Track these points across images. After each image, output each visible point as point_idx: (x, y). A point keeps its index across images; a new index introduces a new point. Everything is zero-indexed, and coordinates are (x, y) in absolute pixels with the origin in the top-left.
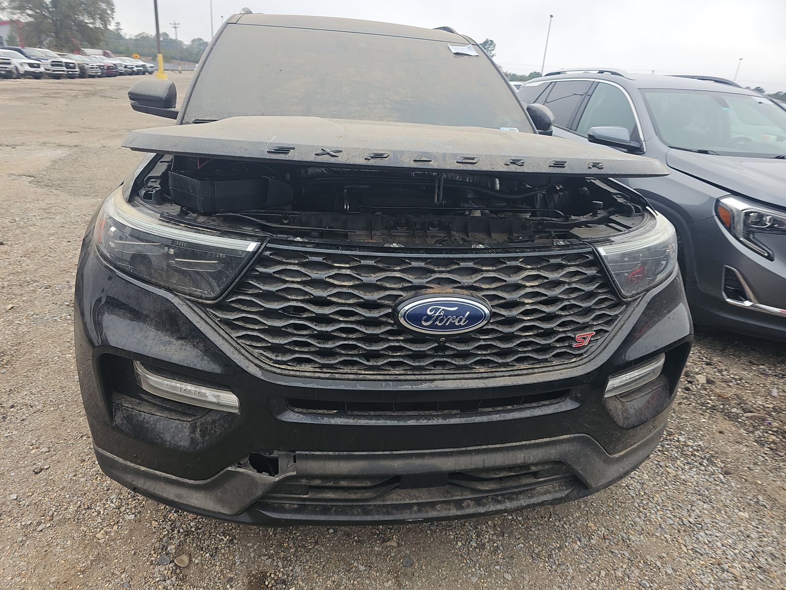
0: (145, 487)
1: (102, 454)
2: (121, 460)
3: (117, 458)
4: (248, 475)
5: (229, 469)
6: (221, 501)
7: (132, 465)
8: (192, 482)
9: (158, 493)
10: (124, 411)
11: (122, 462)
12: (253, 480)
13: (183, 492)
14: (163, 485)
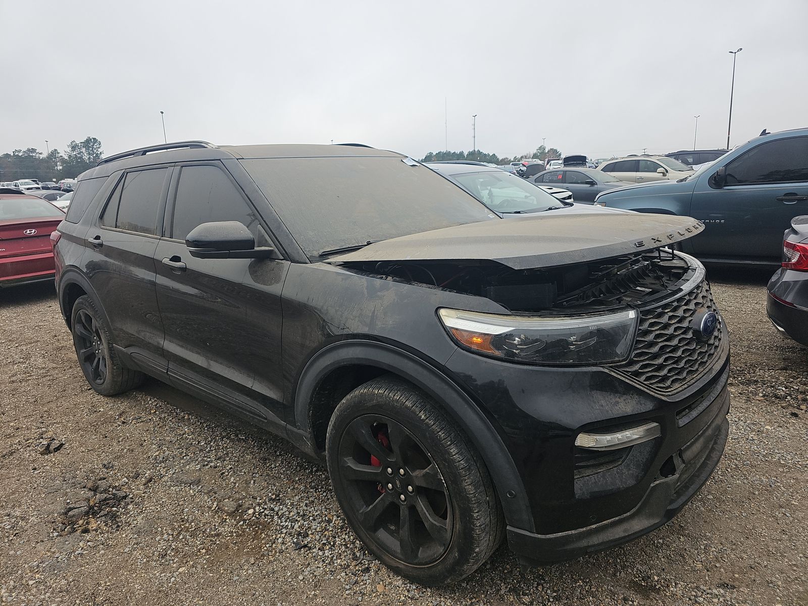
0: (601, 541)
1: (555, 538)
2: (573, 532)
3: (570, 532)
4: (663, 483)
5: (652, 485)
6: (651, 515)
7: (584, 529)
8: (628, 514)
9: (612, 538)
10: (578, 482)
11: (576, 532)
12: (666, 483)
13: (625, 526)
14: (611, 530)
